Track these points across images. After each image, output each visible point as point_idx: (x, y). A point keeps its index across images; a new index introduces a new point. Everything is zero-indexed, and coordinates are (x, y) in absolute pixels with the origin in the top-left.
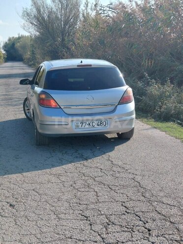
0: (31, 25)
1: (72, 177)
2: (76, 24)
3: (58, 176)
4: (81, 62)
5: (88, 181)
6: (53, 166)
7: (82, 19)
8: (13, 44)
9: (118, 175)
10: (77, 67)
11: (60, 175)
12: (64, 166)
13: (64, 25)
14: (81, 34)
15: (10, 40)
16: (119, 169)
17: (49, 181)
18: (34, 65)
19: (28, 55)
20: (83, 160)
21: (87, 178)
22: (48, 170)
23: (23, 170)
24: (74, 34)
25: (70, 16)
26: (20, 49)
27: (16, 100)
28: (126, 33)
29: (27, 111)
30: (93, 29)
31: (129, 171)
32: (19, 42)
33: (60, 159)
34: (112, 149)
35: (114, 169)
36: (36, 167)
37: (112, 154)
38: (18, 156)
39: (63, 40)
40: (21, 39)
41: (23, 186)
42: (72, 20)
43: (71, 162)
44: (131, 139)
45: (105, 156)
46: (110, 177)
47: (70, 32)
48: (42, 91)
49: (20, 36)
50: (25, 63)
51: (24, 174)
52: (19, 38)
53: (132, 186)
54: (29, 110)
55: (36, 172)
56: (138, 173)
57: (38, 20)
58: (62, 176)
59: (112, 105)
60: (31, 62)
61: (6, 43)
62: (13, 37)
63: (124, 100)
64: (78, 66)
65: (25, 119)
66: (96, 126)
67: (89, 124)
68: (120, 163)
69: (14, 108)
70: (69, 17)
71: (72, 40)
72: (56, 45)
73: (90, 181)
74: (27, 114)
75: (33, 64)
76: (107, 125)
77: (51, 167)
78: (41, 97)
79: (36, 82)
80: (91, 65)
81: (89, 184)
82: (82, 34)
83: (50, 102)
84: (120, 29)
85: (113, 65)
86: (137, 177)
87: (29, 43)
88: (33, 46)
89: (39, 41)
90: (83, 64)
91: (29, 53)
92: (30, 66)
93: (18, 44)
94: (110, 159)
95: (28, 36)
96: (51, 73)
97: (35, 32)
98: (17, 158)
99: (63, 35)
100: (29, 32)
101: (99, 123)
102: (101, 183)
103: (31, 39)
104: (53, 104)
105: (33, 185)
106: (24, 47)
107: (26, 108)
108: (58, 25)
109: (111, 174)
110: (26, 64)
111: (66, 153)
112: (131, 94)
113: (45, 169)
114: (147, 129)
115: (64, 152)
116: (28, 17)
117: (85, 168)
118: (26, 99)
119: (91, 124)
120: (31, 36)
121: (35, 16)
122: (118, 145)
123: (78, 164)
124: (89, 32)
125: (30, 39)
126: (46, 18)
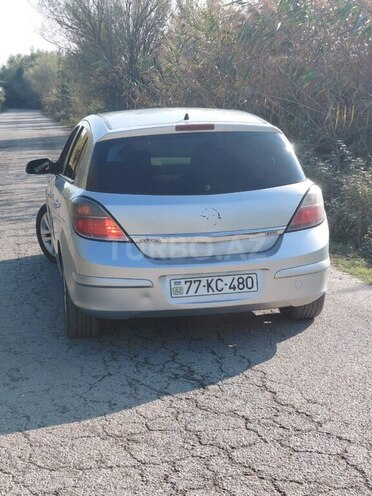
0: (58, 26)
1: (167, 447)
2: (162, 25)
3: (128, 441)
4: (187, 117)
5: (213, 462)
6: (113, 407)
7: (177, 12)
8: (20, 71)
9: (295, 442)
10: (174, 132)
11: (131, 439)
12: (141, 408)
13: (135, 26)
14: (174, 47)
15: (11, 61)
16: (299, 421)
17: (101, 462)
18: (66, 117)
19: (52, 95)
20: (193, 387)
21: (208, 451)
22: (97, 422)
23: (28, 418)
24: (158, 45)
25: (148, 4)
26: (34, 82)
27: (22, 205)
28: (287, 43)
29: (45, 239)
30: (203, 36)
31: (327, 427)
32: (31, 66)
33: (130, 384)
34: (270, 353)
35: (283, 419)
36: (65, 410)
37: (270, 366)
38: (18, 370)
39: (133, 60)
40: (37, 60)
41: (29, 478)
42: (153, 14)
43: (160, 394)
44: (316, 319)
45: (253, 374)
46: (274, 450)
47: (149, 43)
48: (82, 196)
49: (35, 51)
50: (45, 114)
51: (33, 433)
52: (33, 57)
53: (343, 484)
54: (49, 235)
55: (66, 426)
56: (352, 436)
57: (76, 15)
58: (137, 442)
59: (268, 233)
60: (59, 110)
61: (4, 67)
62: (19, 56)
63: (301, 220)
64: (178, 128)
65: (40, 257)
66: (226, 289)
67: (209, 285)
68: (297, 399)
69: (14, 226)
70: (146, 8)
71: (155, 61)
72: (117, 73)
73: (219, 463)
74: (46, 245)
75: (64, 117)
76: (255, 288)
77: (106, 407)
78: (80, 211)
79: (68, 167)
80: (211, 127)
81: (216, 474)
82: (178, 47)
83: (104, 227)
84: (272, 35)
85: (269, 125)
86: (352, 449)
87: (55, 68)
88: (63, 74)
89: (76, 62)
90: (190, 122)
91: (54, 91)
92: (57, 120)
93: (31, 71)
94: (268, 384)
95: (52, 53)
96: (105, 147)
97: (67, 42)
98: (14, 380)
99: (131, 49)
100: (55, 43)
101: (236, 283)
102: (250, 470)
103: (60, 60)
104: (112, 229)
105: (54, 473)
106: (43, 77)
107: (44, 232)
108: (121, 26)
109: (277, 436)
110: (47, 116)
111: (146, 362)
112: (320, 203)
113: (90, 416)
114: (353, 290)
115: (141, 359)
116: (52, 9)
117: (199, 414)
118: (44, 210)
119: (213, 285)
120: (59, 53)
121: (67, 5)
122: (284, 337)
123: (180, 401)
124: (194, 42)
125: (56, 59)
126: (93, 9)
